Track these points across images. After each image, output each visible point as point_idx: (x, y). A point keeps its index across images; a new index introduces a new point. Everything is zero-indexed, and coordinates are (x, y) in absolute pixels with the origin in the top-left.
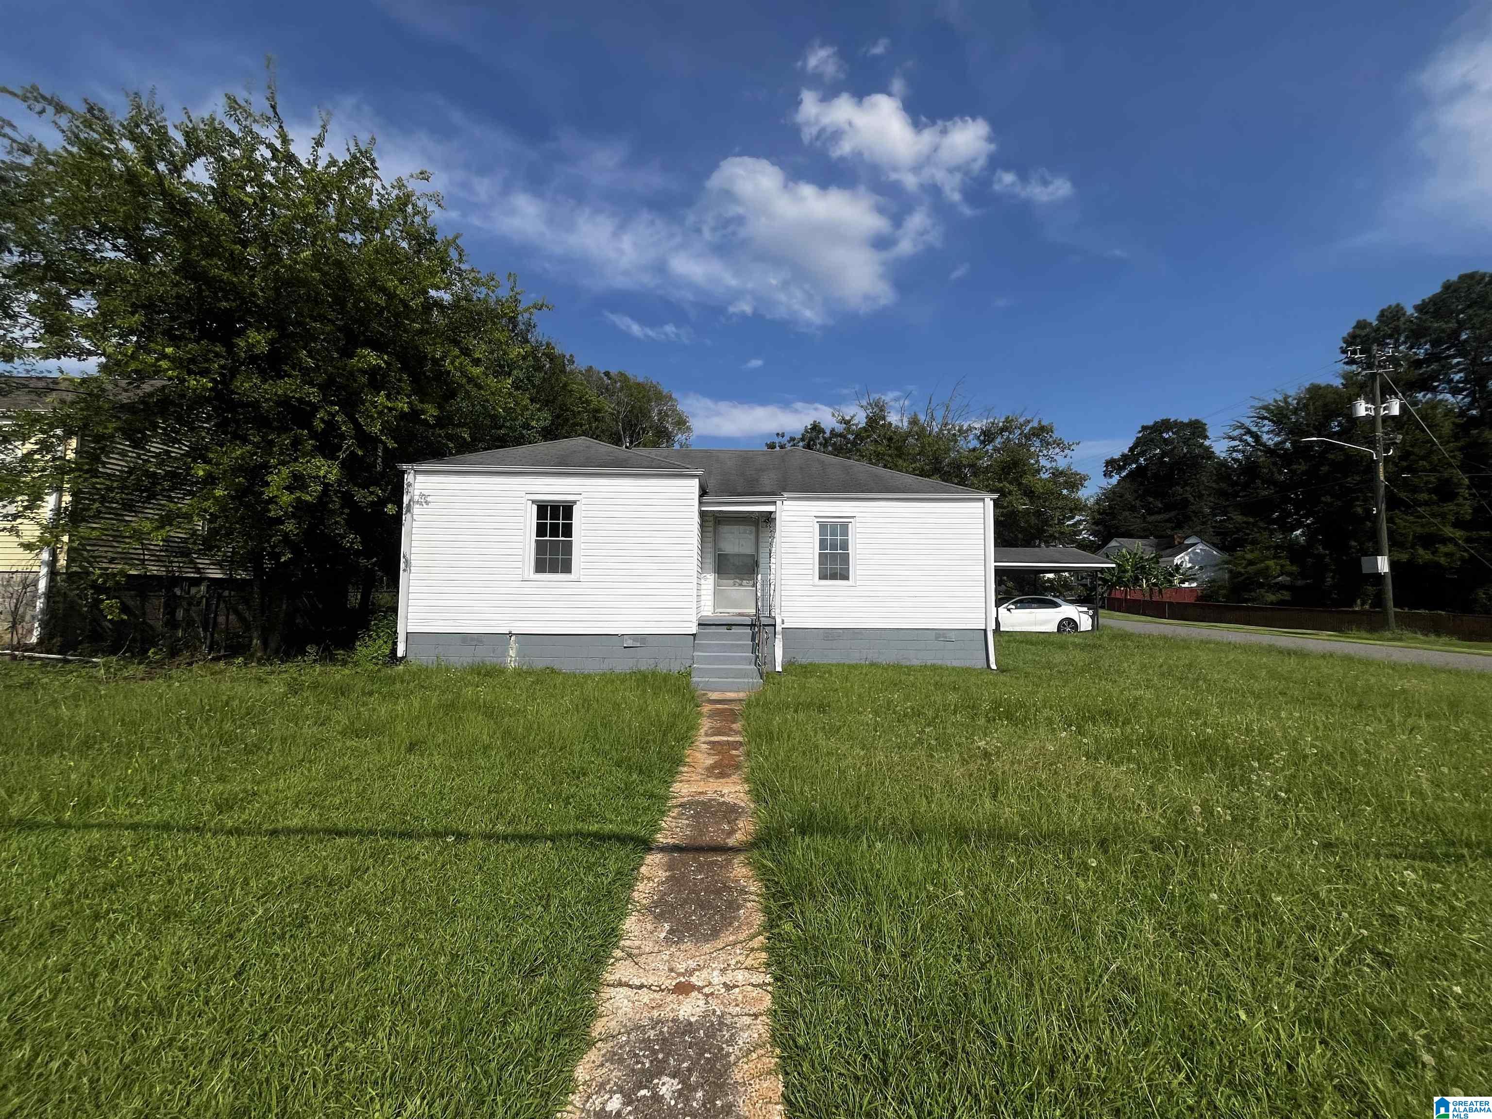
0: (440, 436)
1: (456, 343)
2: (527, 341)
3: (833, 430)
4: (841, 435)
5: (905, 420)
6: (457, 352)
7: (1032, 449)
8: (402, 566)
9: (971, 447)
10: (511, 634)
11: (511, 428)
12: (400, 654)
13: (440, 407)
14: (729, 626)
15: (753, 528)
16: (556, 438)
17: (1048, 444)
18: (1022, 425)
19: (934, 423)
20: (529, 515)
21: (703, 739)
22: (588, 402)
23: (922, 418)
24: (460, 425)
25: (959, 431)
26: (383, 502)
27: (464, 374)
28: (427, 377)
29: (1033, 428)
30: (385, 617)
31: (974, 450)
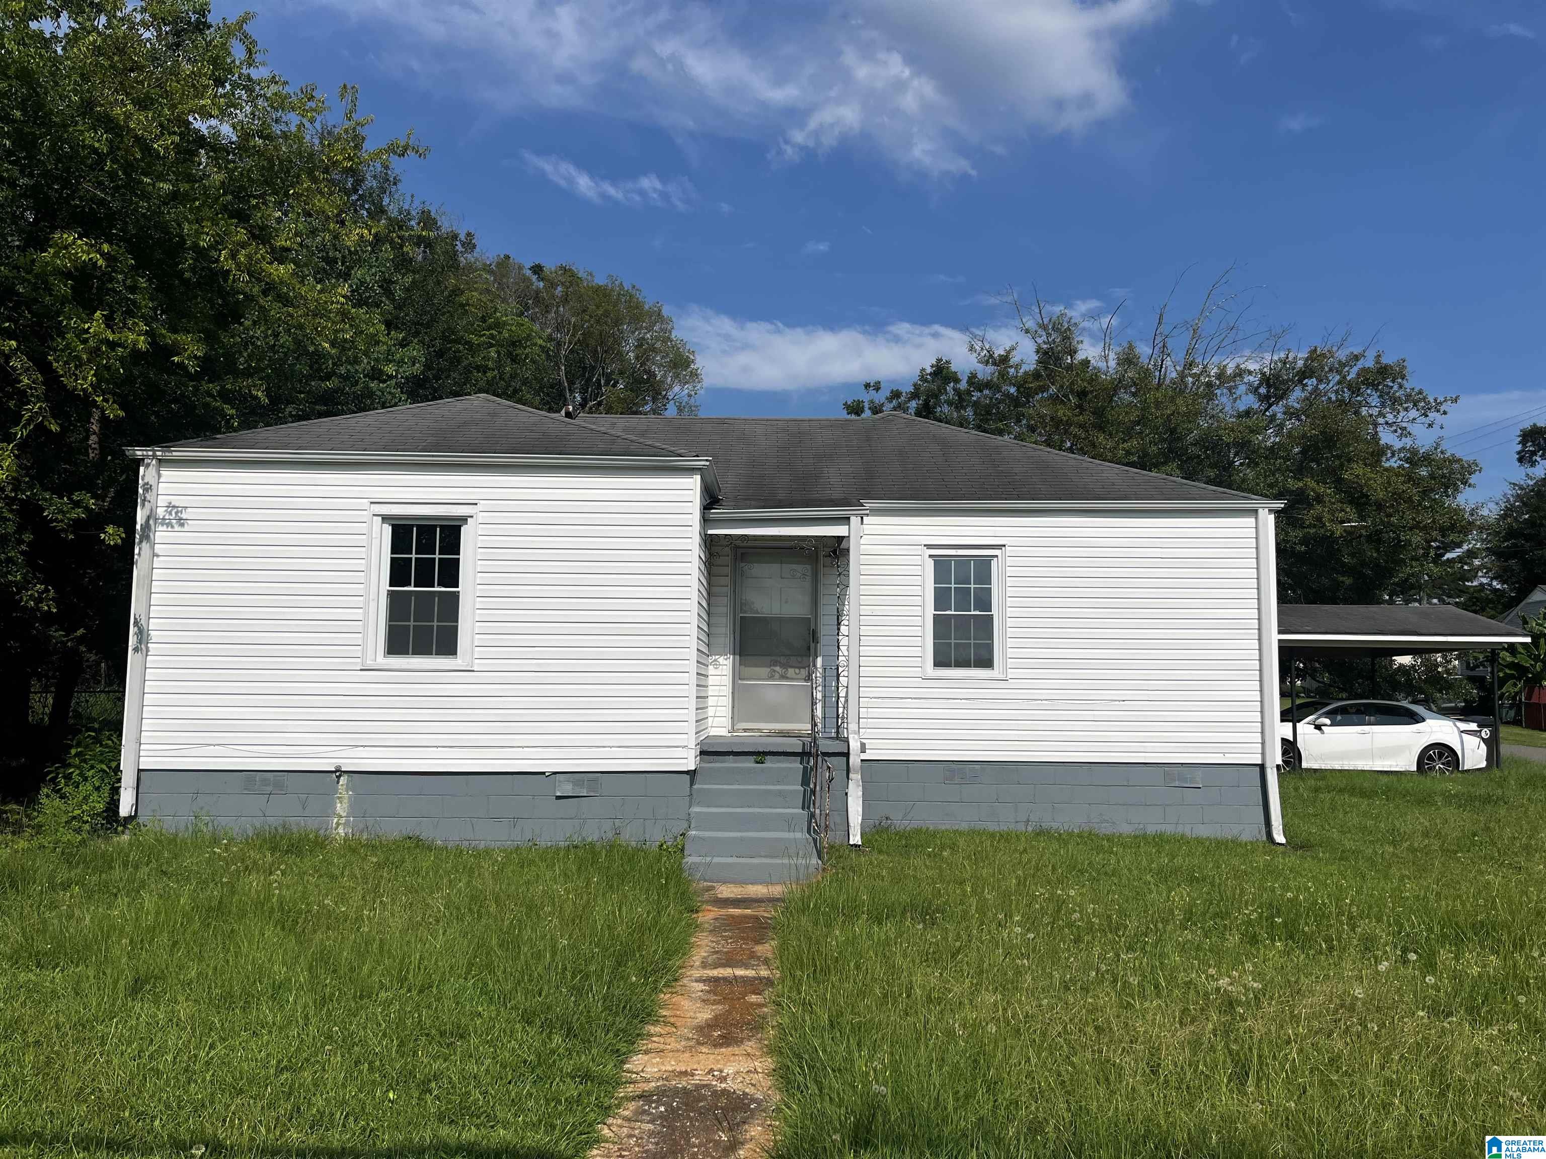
0: (210, 394)
1: (242, 217)
2: (379, 211)
3: (972, 377)
4: (988, 385)
5: (1112, 356)
6: (242, 235)
7: (1364, 411)
8: (132, 641)
9: (1242, 408)
10: (339, 772)
11: (345, 378)
12: (125, 808)
13: (210, 338)
14: (760, 755)
15: (807, 568)
16: (436, 396)
17: (1395, 401)
18: (1342, 365)
19: (1168, 362)
20: (376, 542)
21: (697, 974)
22: (498, 325)
23: (1144, 350)
24: (248, 373)
25: (1219, 376)
26: (97, 521)
27: (255, 275)
28: (186, 282)
29: (1365, 370)
30: (97, 741)
31: (1248, 413)
